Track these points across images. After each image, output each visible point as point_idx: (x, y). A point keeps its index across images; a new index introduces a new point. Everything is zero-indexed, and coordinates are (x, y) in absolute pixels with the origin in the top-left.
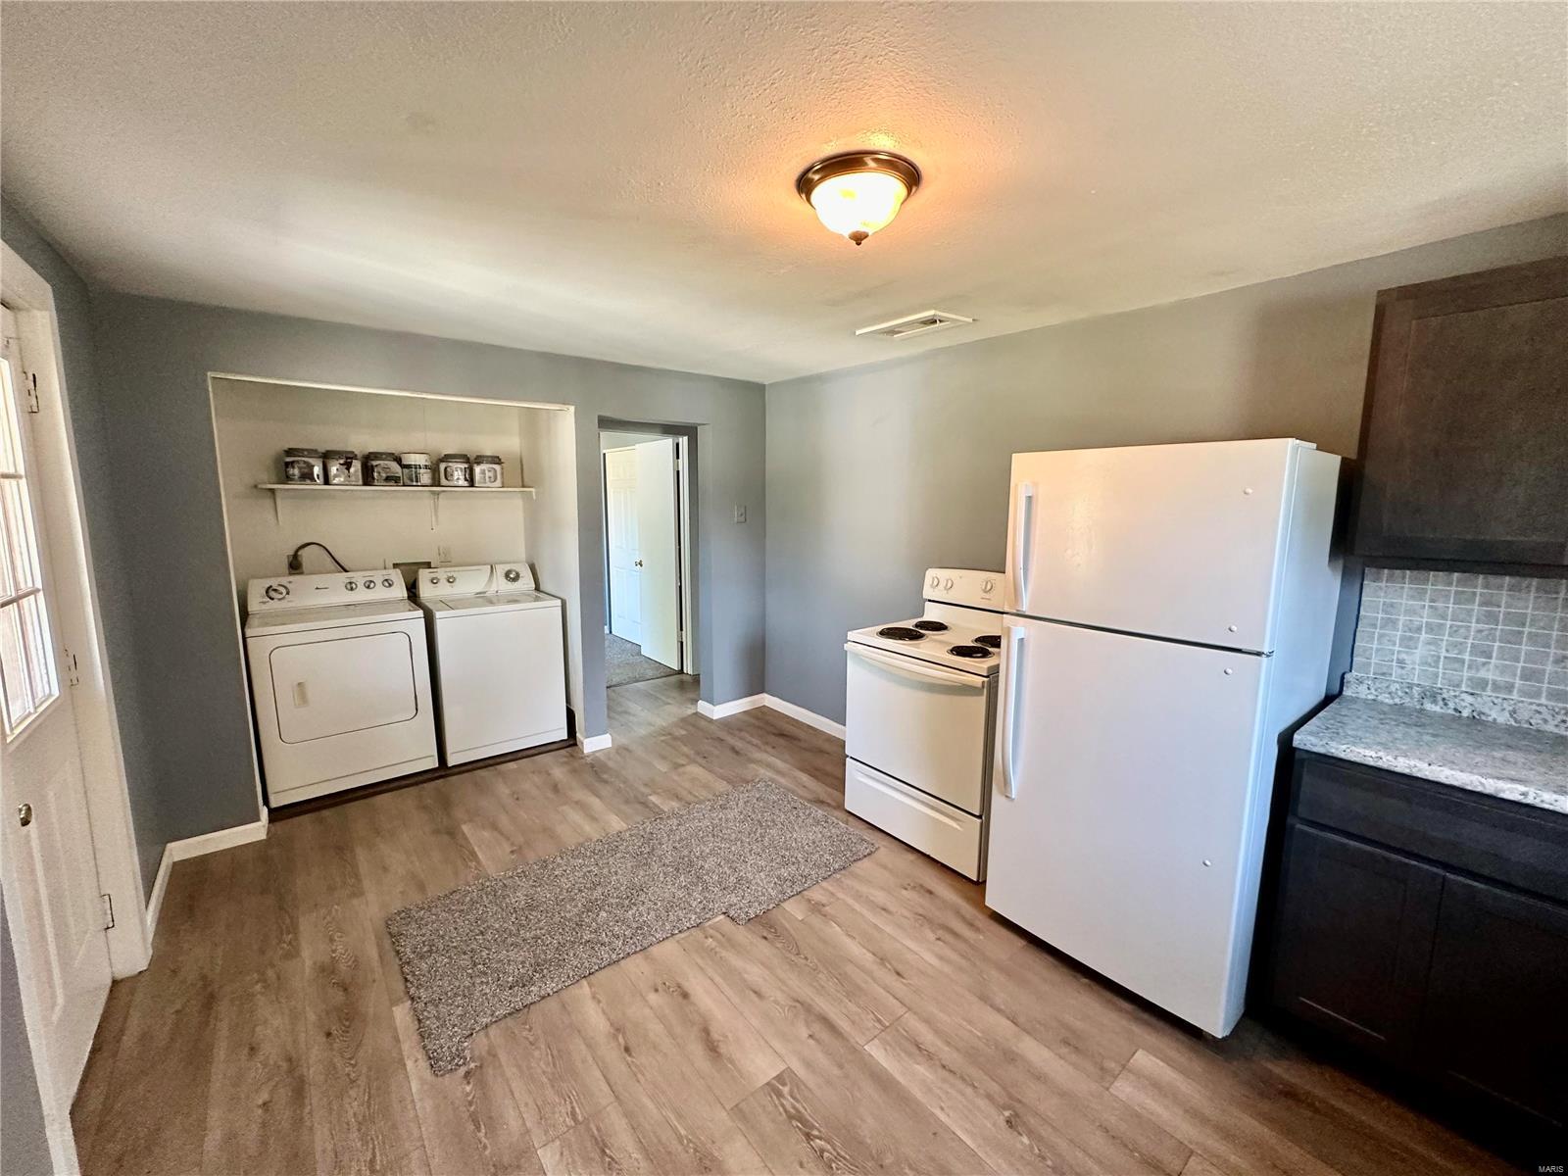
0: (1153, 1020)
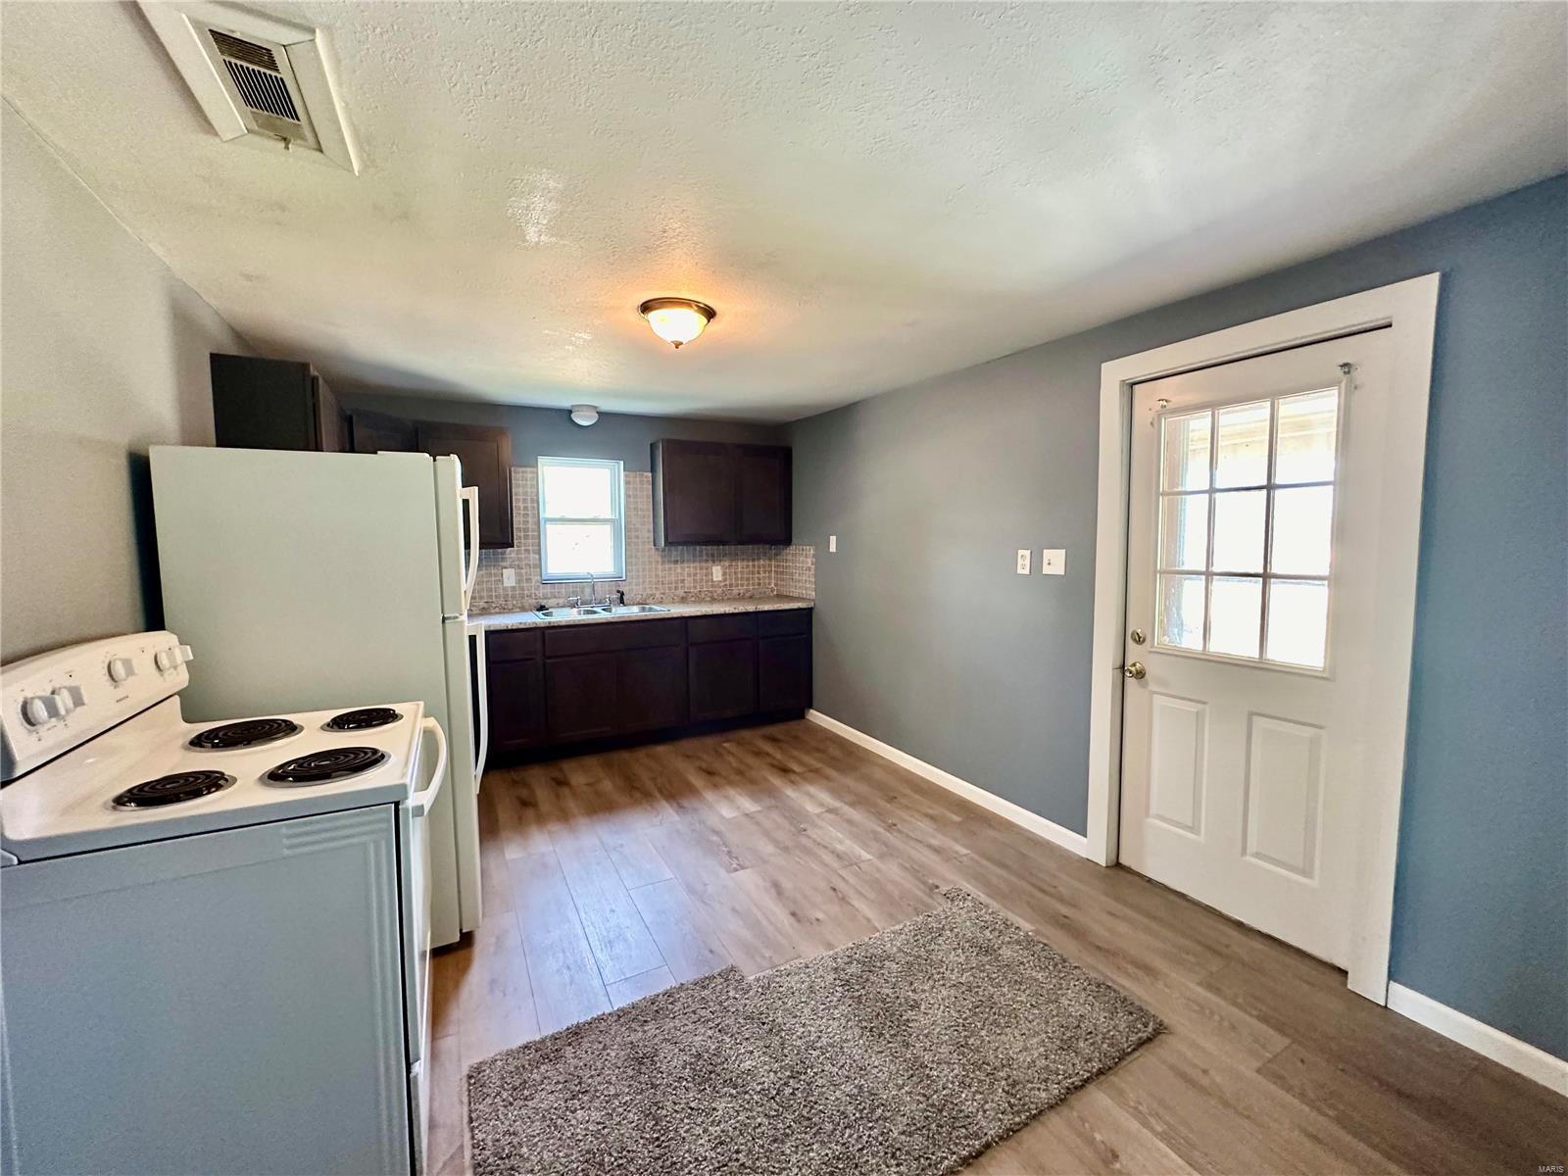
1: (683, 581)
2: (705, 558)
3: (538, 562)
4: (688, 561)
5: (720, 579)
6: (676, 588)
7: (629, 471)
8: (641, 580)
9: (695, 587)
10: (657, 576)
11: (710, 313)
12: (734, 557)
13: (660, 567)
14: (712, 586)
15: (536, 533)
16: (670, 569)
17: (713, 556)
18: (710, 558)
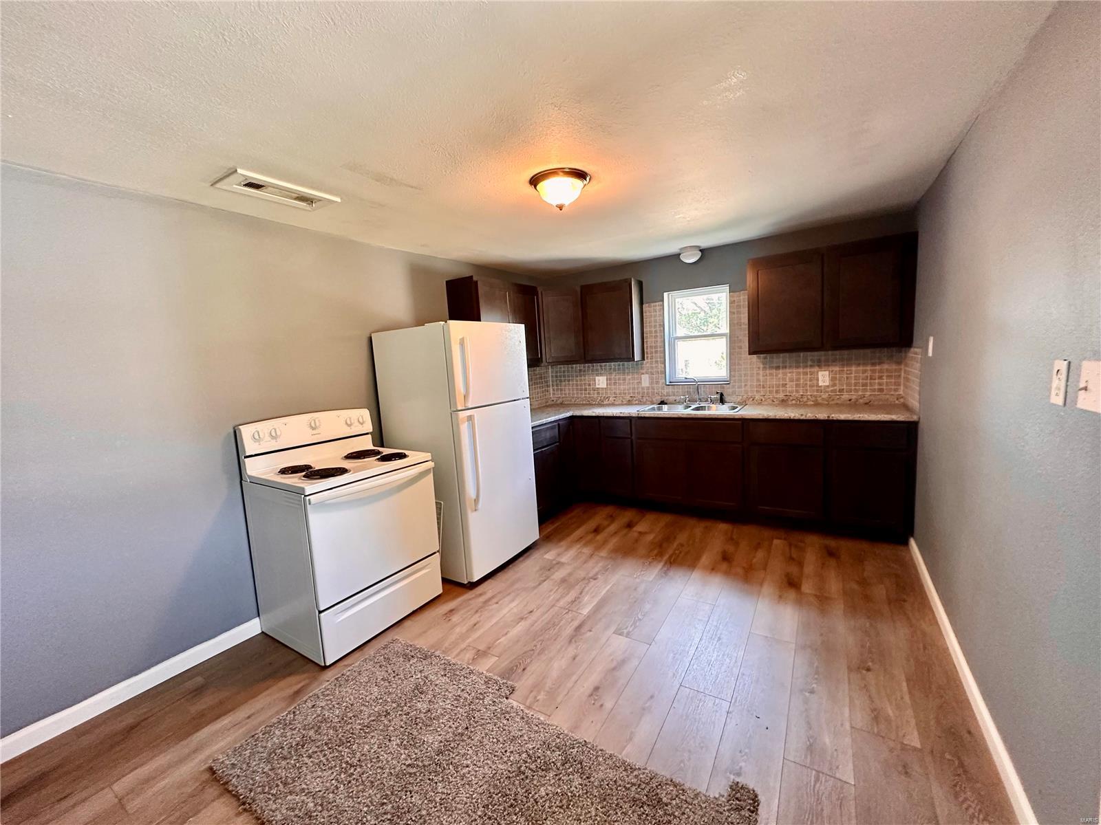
0: (528, 554)
1: (785, 385)
2: (809, 363)
3: (663, 370)
4: (790, 367)
5: (827, 384)
6: (777, 392)
7: (733, 292)
8: (743, 384)
9: (797, 391)
10: (758, 380)
11: (581, 175)
12: (847, 362)
13: (761, 372)
14: (817, 391)
15: (662, 349)
16: (771, 374)
17: (819, 361)
18: (816, 363)
